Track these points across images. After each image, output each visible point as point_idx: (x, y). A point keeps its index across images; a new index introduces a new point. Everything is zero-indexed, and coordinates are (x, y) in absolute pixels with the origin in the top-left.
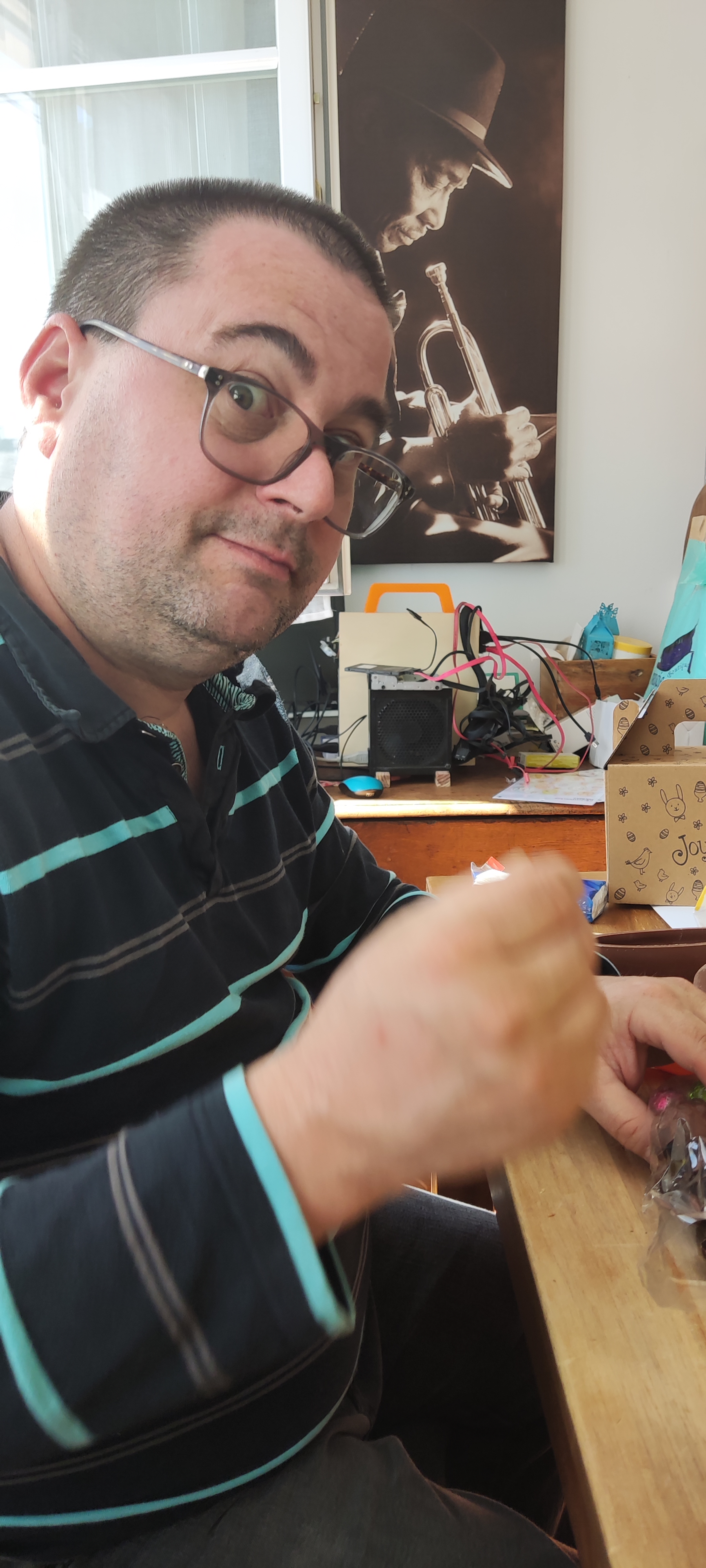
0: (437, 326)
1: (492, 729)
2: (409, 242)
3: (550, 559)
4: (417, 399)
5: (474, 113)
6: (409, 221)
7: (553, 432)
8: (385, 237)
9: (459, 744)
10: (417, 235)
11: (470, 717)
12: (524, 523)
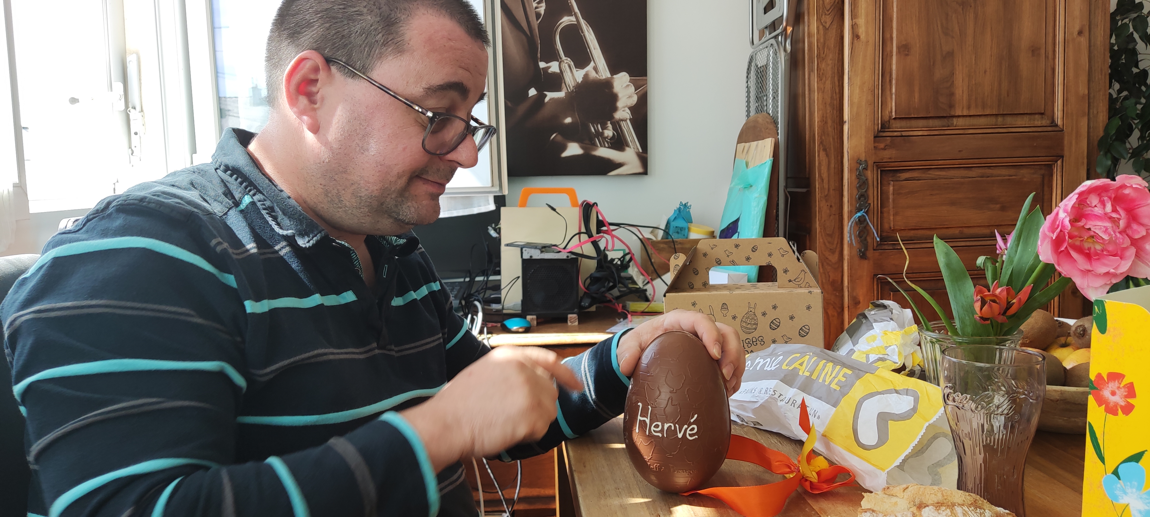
0: (566, 20)
1: (606, 284)
3: (645, 173)
4: (554, 67)
7: (645, 89)
9: (584, 295)
11: (591, 277)
12: (627, 149)
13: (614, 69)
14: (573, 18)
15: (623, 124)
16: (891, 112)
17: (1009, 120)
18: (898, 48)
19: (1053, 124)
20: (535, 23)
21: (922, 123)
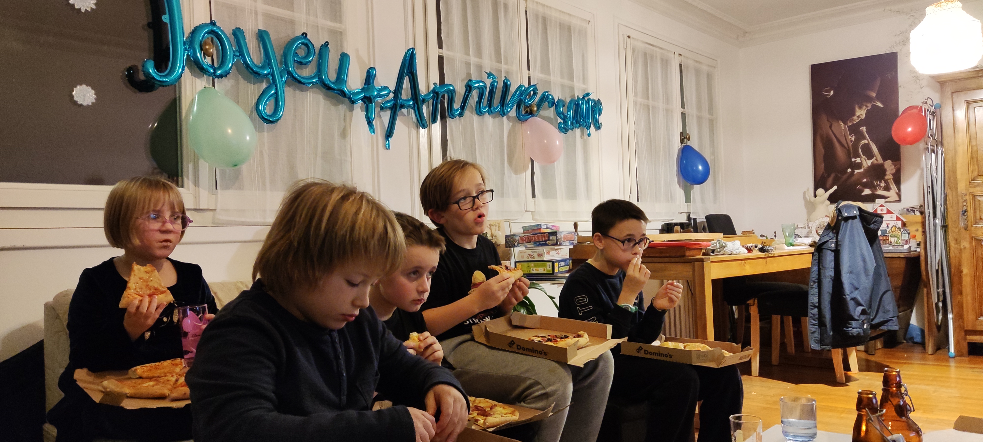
0: (863, 142)
2: (855, 123)
3: (900, 201)
4: (858, 160)
5: (872, 90)
6: (855, 118)
7: (900, 166)
8: (848, 122)
10: (857, 121)
12: (891, 191)
13: (885, 159)
14: (866, 141)
15: (889, 181)
16: (978, 173)
20: (850, 144)
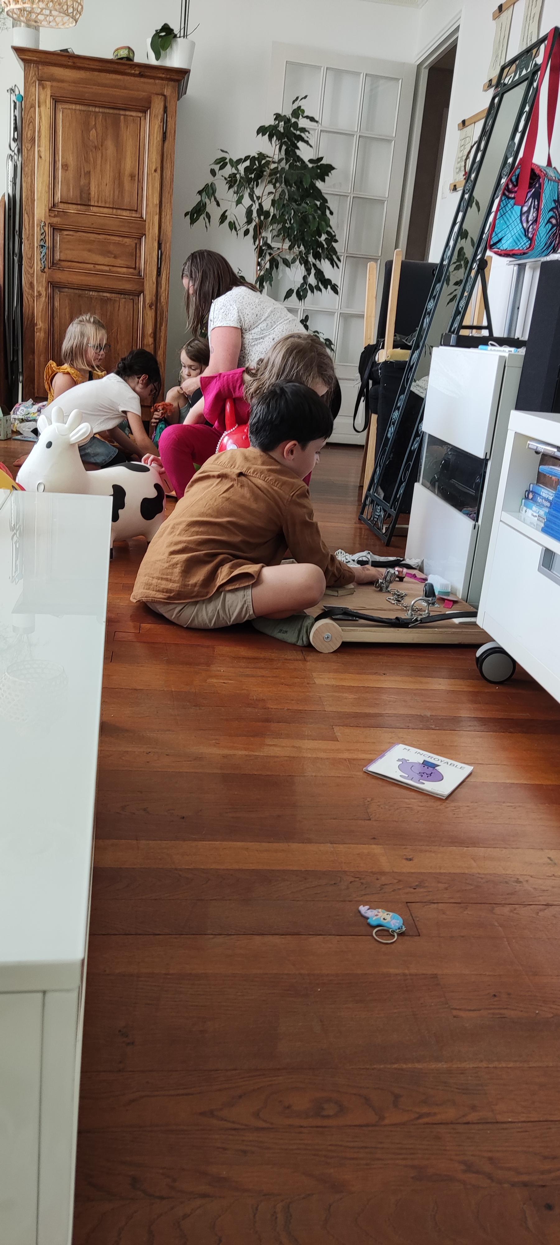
16: (58, 199)
17: (119, 212)
18: (62, 165)
19: (142, 217)
21: (74, 206)
